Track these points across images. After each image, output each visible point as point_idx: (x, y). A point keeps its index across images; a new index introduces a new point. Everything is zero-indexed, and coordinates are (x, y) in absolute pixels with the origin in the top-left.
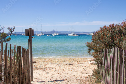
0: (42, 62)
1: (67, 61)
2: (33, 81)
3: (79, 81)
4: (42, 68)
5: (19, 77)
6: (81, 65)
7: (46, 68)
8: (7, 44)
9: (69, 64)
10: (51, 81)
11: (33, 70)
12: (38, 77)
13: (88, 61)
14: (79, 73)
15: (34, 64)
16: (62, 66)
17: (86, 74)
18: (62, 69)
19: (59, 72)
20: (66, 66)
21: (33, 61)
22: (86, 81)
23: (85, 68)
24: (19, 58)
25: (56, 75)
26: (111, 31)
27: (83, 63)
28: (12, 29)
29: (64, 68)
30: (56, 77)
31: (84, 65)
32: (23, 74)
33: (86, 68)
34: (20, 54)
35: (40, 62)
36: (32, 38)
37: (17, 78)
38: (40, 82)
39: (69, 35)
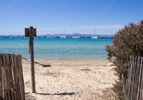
0: (58, 65)
1: (84, 65)
2: (35, 92)
3: (94, 96)
4: (54, 74)
6: (99, 70)
7: (59, 73)
9: (86, 70)
10: (58, 93)
13: (107, 66)
14: (96, 83)
16: (77, 71)
17: (104, 84)
18: (76, 76)
19: (72, 80)
20: (82, 71)
22: (102, 97)
23: (103, 75)
29: (79, 75)
30: (66, 87)
31: (103, 71)
33: (105, 75)
38: (44, 94)
39: (92, 38)
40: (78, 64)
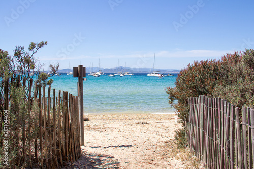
0: (99, 119)
1: (140, 119)
2: (83, 145)
3: (154, 146)
4: (98, 128)
5: (65, 133)
6: (162, 124)
7: (105, 129)
8: (49, 89)
9: (143, 123)
10: (112, 146)
11: (85, 131)
12: (92, 140)
13: (174, 119)
14: (157, 136)
15: (85, 123)
16: (130, 125)
17: (167, 137)
18: (130, 130)
19: (124, 134)
20: (137, 125)
21: (85, 117)
22: (164, 147)
23: (167, 128)
24: (66, 108)
25: (120, 138)
26: (203, 70)
27: (167, 121)
28: (56, 67)
29: (134, 129)
30: (119, 141)
31: (167, 125)
32: (70, 130)
33: (170, 129)
34: (66, 103)
35: (95, 119)
36: (84, 79)
37: (62, 135)
38: (95, 147)
39: (148, 75)
40: (130, 117)
